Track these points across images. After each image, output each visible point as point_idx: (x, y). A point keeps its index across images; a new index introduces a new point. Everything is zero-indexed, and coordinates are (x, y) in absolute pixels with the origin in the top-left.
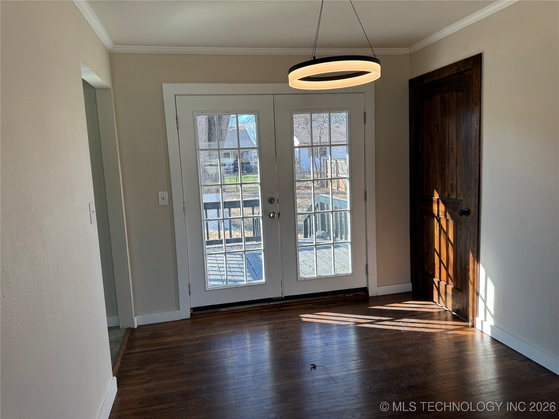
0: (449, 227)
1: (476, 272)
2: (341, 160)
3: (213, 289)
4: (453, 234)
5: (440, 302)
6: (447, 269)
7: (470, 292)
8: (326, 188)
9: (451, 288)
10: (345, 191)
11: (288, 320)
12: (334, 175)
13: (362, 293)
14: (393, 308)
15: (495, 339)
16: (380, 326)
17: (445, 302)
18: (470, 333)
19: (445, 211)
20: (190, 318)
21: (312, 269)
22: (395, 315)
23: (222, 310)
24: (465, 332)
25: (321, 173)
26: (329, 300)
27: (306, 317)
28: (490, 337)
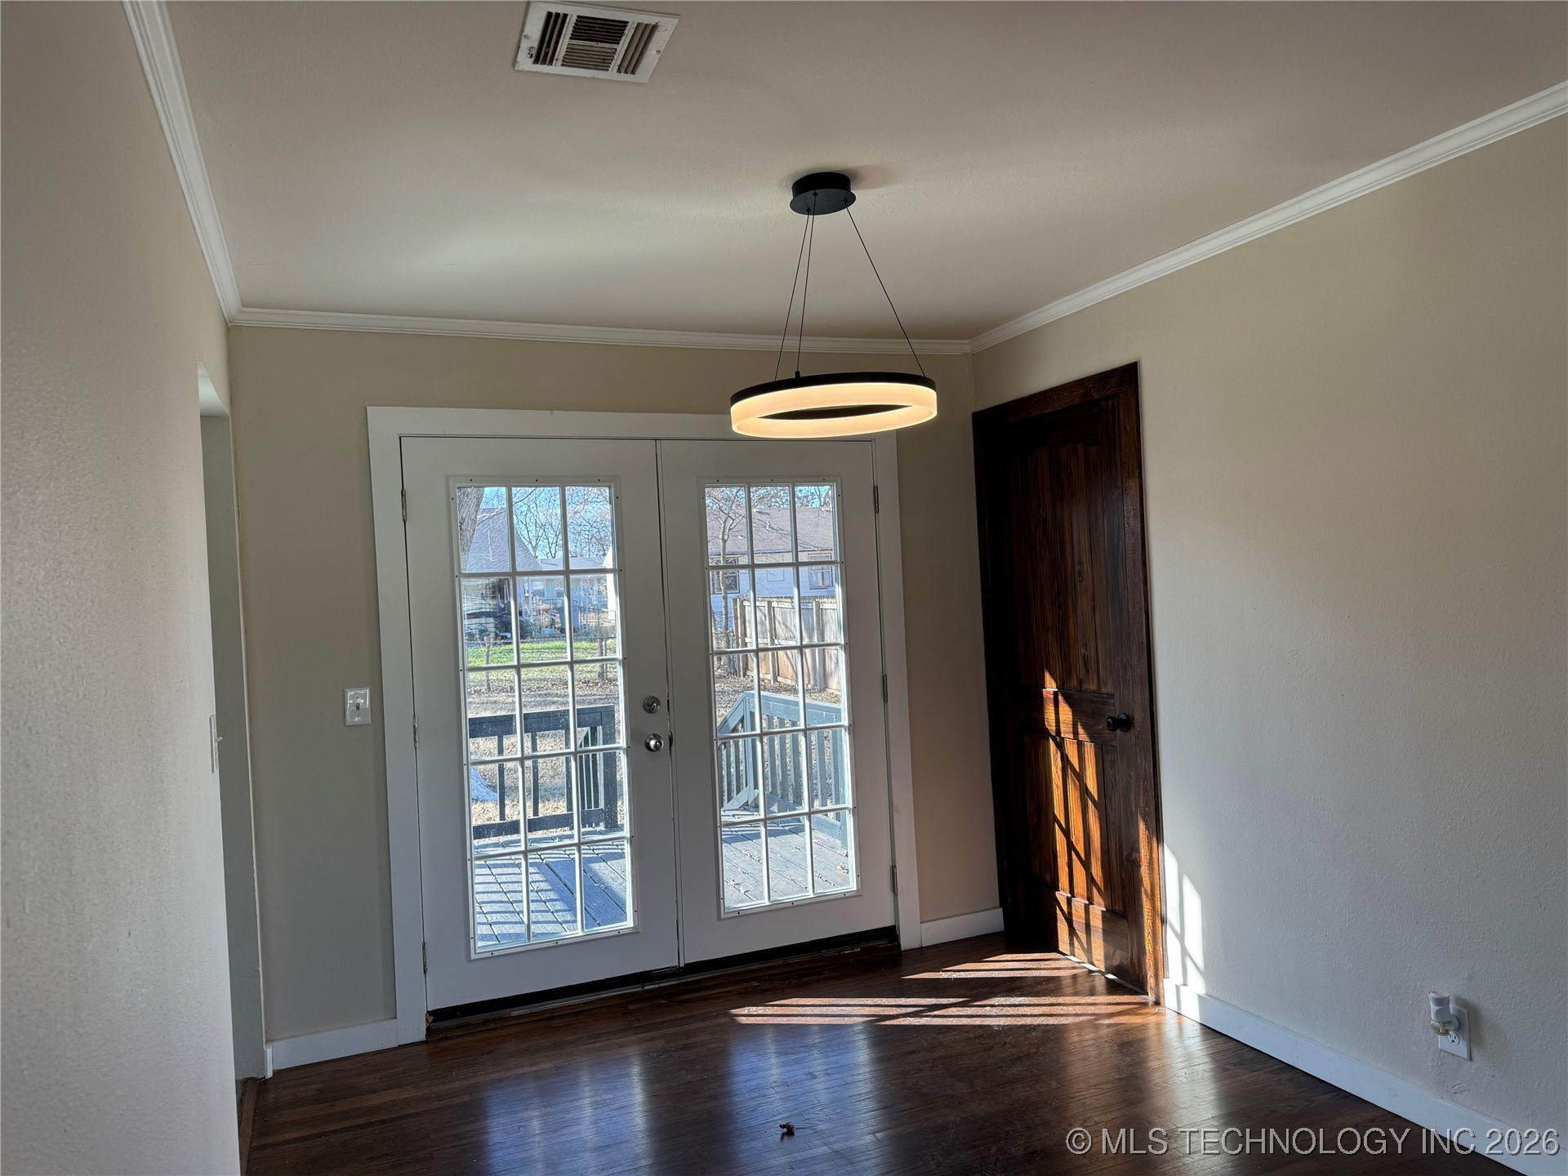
0: (1086, 759)
1: (1156, 866)
2: (783, 600)
3: (489, 955)
4: (1095, 776)
5: (1076, 950)
6: (1086, 865)
7: (1146, 917)
8: (742, 678)
9: (1100, 913)
10: (794, 683)
11: (702, 1024)
12: (765, 642)
13: (882, 943)
14: (963, 975)
15: (1209, 1028)
16: (937, 1019)
17: (1088, 951)
18: (1152, 1019)
19: (1073, 721)
20: (425, 1039)
21: (743, 892)
22: (972, 990)
23: (516, 1012)
24: (1141, 1016)
25: (727, 636)
26: (802, 967)
27: (749, 1014)
28: (1199, 1025)
